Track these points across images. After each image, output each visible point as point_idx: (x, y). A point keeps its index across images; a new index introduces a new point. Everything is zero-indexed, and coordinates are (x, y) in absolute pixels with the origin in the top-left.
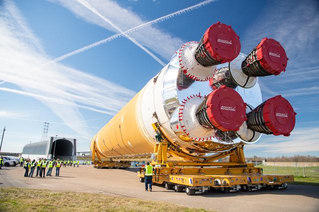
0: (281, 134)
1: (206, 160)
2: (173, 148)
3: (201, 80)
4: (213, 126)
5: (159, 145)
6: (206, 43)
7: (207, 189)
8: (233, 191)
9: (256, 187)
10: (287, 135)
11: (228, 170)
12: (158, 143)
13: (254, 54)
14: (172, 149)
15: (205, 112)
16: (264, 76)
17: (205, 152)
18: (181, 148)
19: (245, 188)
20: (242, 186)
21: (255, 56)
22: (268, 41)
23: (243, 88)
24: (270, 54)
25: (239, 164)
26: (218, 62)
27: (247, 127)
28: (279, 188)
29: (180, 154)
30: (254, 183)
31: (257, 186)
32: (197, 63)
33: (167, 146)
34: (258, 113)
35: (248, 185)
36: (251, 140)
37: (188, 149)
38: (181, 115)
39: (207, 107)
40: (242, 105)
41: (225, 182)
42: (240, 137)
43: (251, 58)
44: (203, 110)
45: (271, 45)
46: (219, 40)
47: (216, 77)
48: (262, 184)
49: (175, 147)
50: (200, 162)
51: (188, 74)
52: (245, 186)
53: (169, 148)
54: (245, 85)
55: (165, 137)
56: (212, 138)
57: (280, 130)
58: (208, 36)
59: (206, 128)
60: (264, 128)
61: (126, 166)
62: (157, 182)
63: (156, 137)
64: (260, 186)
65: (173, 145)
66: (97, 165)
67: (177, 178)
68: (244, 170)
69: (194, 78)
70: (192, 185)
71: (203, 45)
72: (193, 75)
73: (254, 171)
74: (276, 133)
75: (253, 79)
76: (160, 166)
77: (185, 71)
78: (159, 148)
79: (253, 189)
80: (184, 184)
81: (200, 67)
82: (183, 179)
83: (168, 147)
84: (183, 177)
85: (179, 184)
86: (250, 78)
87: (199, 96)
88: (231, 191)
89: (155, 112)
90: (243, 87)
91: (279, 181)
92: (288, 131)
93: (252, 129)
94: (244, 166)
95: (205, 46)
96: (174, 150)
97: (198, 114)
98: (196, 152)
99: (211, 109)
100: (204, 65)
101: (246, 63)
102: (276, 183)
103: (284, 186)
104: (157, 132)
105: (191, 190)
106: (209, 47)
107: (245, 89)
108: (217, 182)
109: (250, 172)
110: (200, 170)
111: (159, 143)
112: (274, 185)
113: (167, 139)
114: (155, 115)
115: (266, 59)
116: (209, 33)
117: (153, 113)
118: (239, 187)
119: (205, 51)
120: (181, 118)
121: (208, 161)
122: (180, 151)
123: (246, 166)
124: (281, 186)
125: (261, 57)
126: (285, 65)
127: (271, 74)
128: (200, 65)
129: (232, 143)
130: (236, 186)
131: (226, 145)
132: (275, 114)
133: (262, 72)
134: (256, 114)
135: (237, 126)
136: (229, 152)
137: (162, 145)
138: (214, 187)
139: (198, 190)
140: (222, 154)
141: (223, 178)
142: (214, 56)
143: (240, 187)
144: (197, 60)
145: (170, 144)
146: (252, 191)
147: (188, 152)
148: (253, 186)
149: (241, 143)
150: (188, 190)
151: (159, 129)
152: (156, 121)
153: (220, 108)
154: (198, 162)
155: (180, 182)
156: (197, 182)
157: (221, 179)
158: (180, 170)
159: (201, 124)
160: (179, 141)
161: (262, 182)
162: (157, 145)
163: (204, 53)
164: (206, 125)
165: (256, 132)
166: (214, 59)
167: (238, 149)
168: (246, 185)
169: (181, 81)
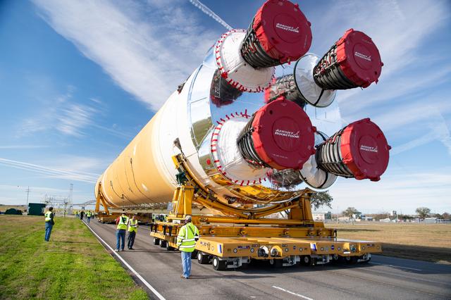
0: (367, 177)
1: (253, 214)
2: (204, 194)
3: (249, 90)
4: (262, 161)
5: (181, 190)
6: (257, 29)
7: (245, 261)
8: (288, 265)
9: (324, 260)
10: (376, 179)
11: (284, 231)
12: (178, 186)
13: (332, 53)
14: (202, 196)
15: (250, 138)
16: (345, 89)
17: (252, 203)
18: (215, 196)
19: (307, 260)
20: (302, 257)
21: (333, 56)
22: (354, 34)
23: (314, 107)
24: (356, 54)
25: (302, 223)
26: (276, 60)
27: (316, 166)
28: (359, 261)
29: (214, 204)
30: (321, 253)
31: (325, 258)
32: (244, 62)
33: (193, 191)
34: (333, 144)
35: (312, 257)
36: (322, 186)
37: (227, 197)
38: (214, 143)
39: (253, 131)
40: (310, 129)
41: (275, 251)
42: (306, 181)
43: (328, 60)
44: (247, 135)
45: (358, 42)
46: (278, 25)
47: (274, 89)
48: (332, 255)
49: (207, 193)
50: (244, 218)
51: (228, 79)
52: (306, 258)
53: (196, 195)
54: (317, 102)
55: (191, 178)
56: (263, 181)
57: (365, 171)
58: (262, 17)
59: (252, 163)
60: (343, 169)
61: (145, 220)
63: (177, 176)
64: (329, 259)
65: (203, 190)
66: (102, 219)
67: (201, 243)
68: (309, 231)
69: (238, 86)
70: (221, 255)
71: (253, 32)
72: (236, 81)
73: (324, 233)
74: (360, 175)
75: (330, 94)
76: (179, 222)
77: (225, 75)
78: (180, 195)
79: (318, 263)
80: (211, 252)
81: (249, 69)
82: (209, 245)
83: (195, 192)
84: (211, 242)
85: (204, 252)
86: (325, 92)
87: (246, 115)
88: (284, 265)
89: (178, 139)
90: (315, 105)
91: (357, 251)
92: (376, 173)
93: (324, 169)
94: (309, 225)
95: (256, 34)
96: (205, 198)
97: (241, 142)
98: (238, 202)
99: (259, 132)
100: (255, 67)
101: (320, 68)
102: (354, 254)
103: (365, 259)
104: (179, 169)
105: (220, 262)
106: (261, 35)
107: (317, 108)
108: (263, 250)
109: (318, 235)
110: (241, 230)
111: (181, 187)
112: (351, 257)
113: (194, 181)
114: (177, 143)
115: (351, 62)
116: (262, 12)
117: (175, 139)
118: (297, 260)
119: (255, 42)
120: (214, 148)
121: (257, 217)
122: (214, 199)
123: (313, 225)
124: (361, 257)
125: (342, 58)
126: (377, 73)
127: (356, 87)
128: (248, 65)
129: (293, 190)
130: (292, 257)
131: (283, 193)
132: (359, 147)
133: (343, 82)
134: (331, 145)
135: (300, 161)
136: (290, 204)
137: (185, 189)
138: (258, 258)
139: (232, 263)
140: (278, 206)
141: (273, 245)
142: (269, 50)
143: (299, 260)
144: (243, 57)
145: (197, 188)
146: (316, 265)
147: (226, 202)
148: (320, 257)
149: (307, 190)
150: (215, 263)
151: (182, 164)
152: (178, 152)
153: (273, 132)
154: (240, 218)
155: (205, 249)
156: (229, 250)
157: (270, 247)
158: (210, 229)
159: (245, 158)
160: (214, 184)
161: (333, 252)
162: (179, 189)
163: (253, 45)
164: (251, 158)
165: (330, 175)
166: (269, 54)
167: (303, 199)
168: (308, 256)
169: (218, 90)
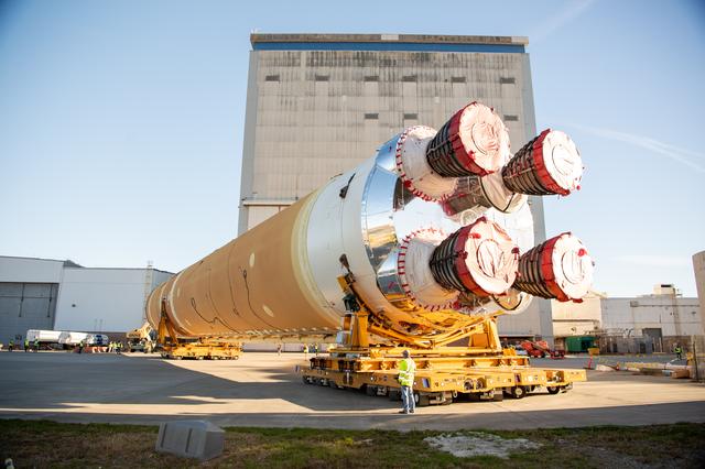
1: (433, 344)
6: (454, 141)
12: (349, 312)
13: (527, 156)
18: (390, 322)
21: (529, 160)
23: (502, 214)
32: (431, 170)
33: (367, 318)
36: (517, 306)
37: (404, 324)
38: (401, 264)
43: (522, 163)
44: (447, 259)
49: (380, 320)
51: (412, 189)
54: (506, 209)
60: (542, 288)
62: (348, 385)
63: (345, 300)
75: (520, 198)
77: (407, 184)
78: (352, 323)
81: (436, 177)
87: (432, 229)
89: (344, 255)
90: (504, 211)
95: (452, 146)
97: (435, 264)
98: (418, 329)
101: (512, 170)
104: (348, 292)
106: (458, 148)
107: (507, 215)
111: (353, 313)
114: (344, 260)
117: (340, 256)
120: (402, 270)
122: (388, 327)
123: (502, 353)
128: (434, 174)
133: (539, 188)
136: (472, 329)
137: (360, 316)
140: (459, 331)
142: (468, 164)
145: (371, 315)
147: (403, 330)
151: (351, 286)
152: (345, 271)
154: (419, 347)
156: (436, 385)
159: (440, 283)
160: (391, 310)
162: (348, 316)
167: (488, 323)
